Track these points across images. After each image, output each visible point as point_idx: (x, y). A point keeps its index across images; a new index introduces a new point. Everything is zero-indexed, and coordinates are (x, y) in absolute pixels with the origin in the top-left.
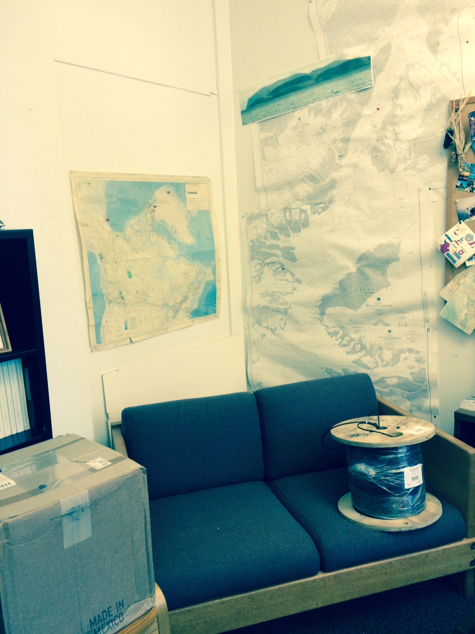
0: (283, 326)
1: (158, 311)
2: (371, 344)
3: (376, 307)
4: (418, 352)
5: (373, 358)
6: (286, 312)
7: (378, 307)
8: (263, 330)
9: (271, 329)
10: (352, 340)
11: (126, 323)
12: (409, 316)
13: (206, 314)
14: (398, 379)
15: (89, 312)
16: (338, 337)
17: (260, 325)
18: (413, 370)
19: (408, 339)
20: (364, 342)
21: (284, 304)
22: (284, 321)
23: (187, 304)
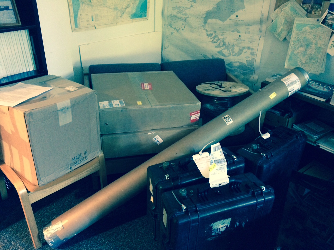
0: (183, 28)
1: (112, 12)
2: (228, 43)
3: (235, 21)
4: (252, 49)
5: (229, 51)
6: (186, 20)
7: (236, 21)
8: (172, 30)
9: (177, 29)
10: (219, 39)
11: (92, 17)
12: (251, 28)
13: (141, 16)
14: (239, 63)
15: (70, 7)
16: (212, 37)
17: (171, 26)
18: (248, 59)
19: (249, 41)
20: (225, 41)
21: (185, 15)
22: (184, 26)
23: (129, 10)
